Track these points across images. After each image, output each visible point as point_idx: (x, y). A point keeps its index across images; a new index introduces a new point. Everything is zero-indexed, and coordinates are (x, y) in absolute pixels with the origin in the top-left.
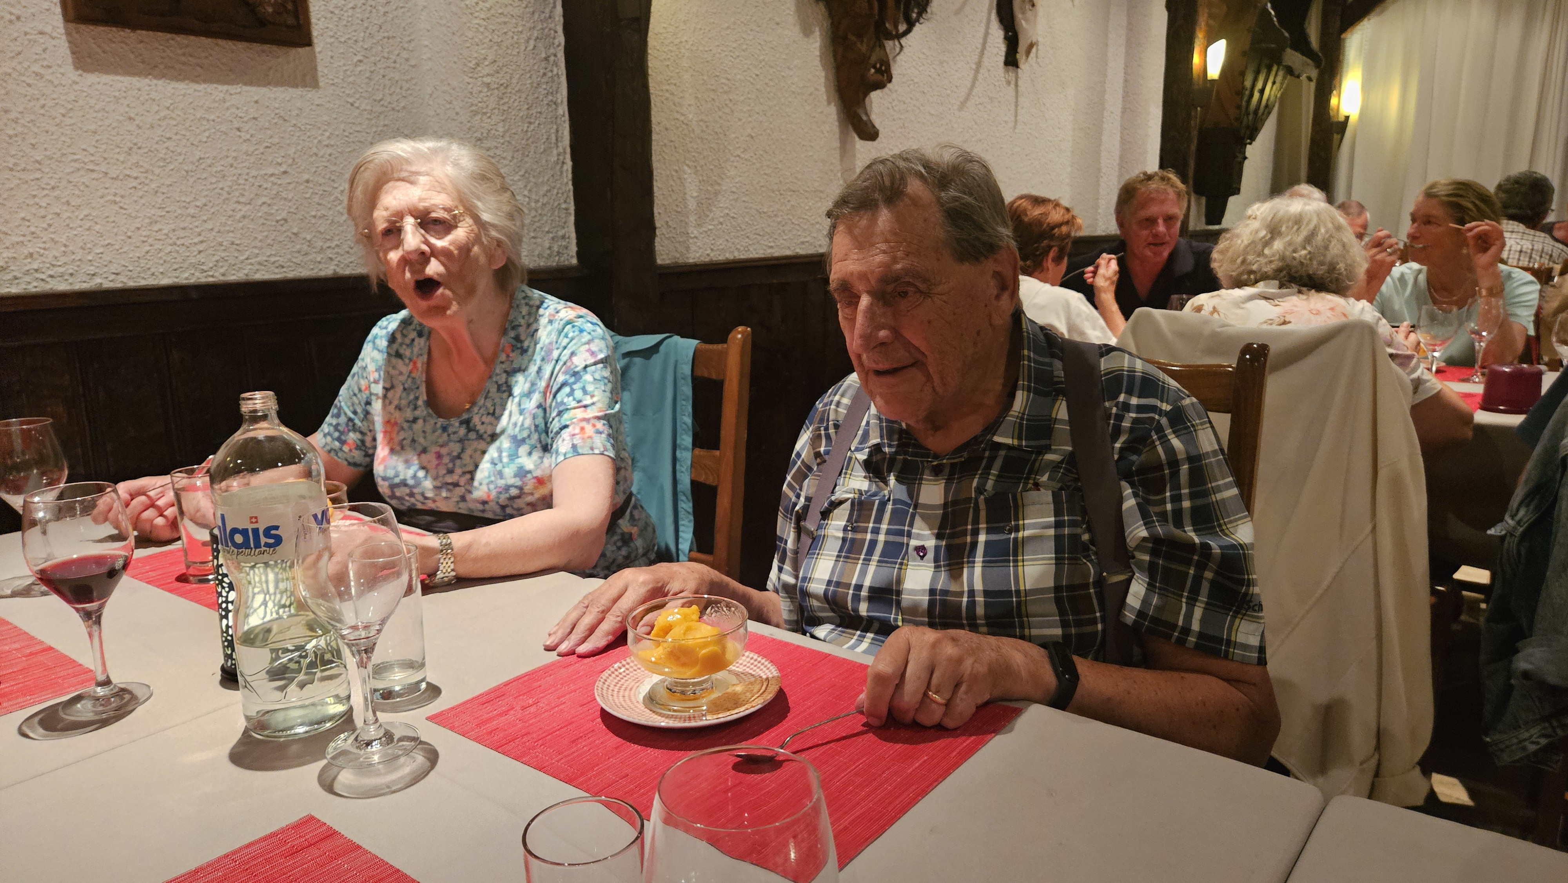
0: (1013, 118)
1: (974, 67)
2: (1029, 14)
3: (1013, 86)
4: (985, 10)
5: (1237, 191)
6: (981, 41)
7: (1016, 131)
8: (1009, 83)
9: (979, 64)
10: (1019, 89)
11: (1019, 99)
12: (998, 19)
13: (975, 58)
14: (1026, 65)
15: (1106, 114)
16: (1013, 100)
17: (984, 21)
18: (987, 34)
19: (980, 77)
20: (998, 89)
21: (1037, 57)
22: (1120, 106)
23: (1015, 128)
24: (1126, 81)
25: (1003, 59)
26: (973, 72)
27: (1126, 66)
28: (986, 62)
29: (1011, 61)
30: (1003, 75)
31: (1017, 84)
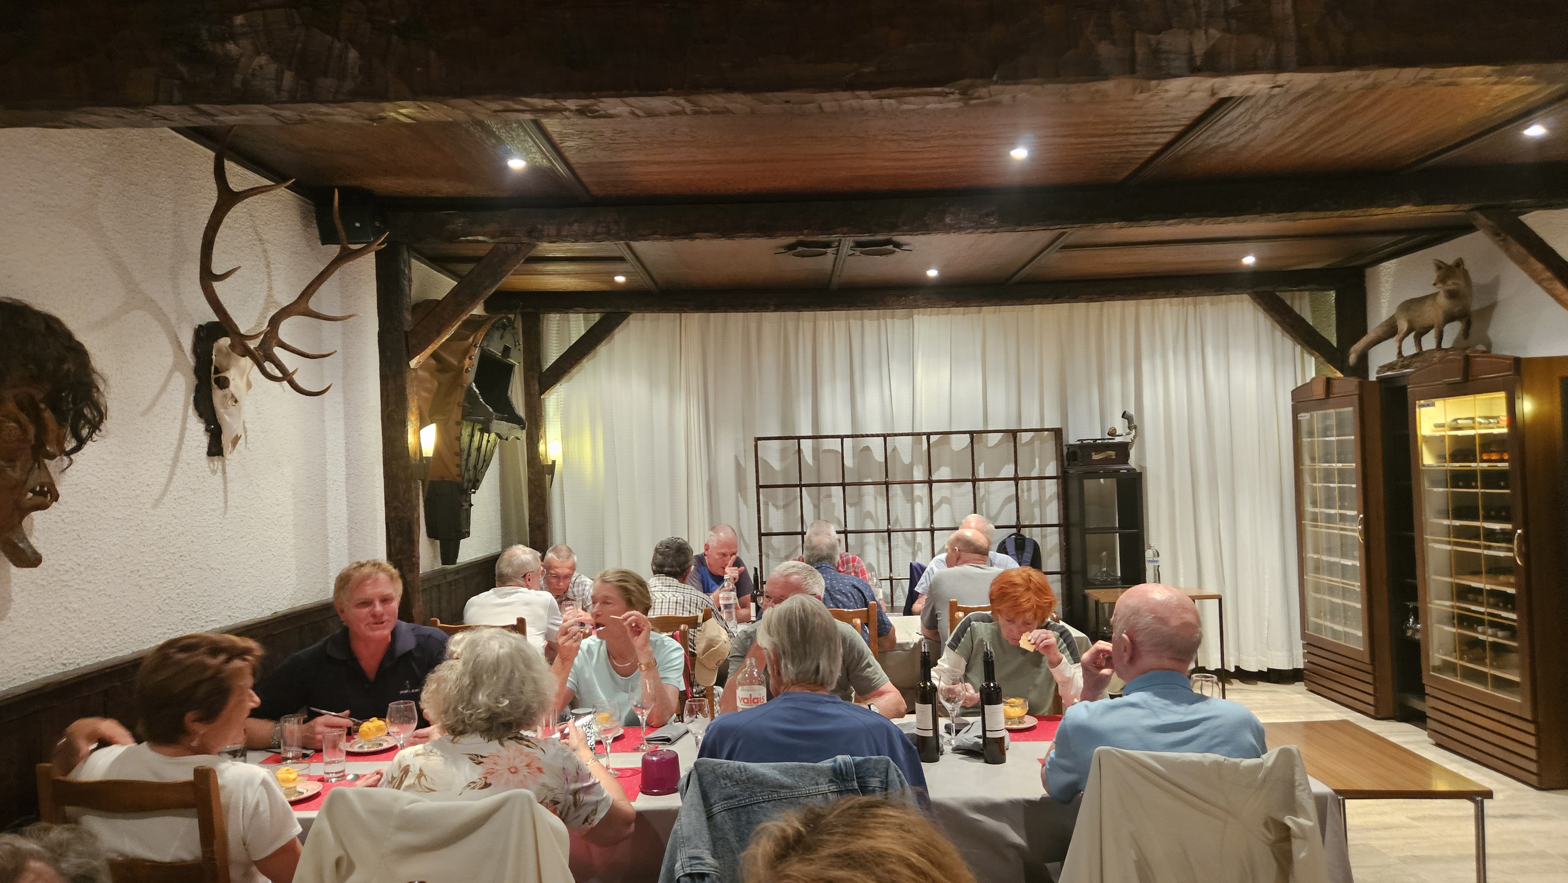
0: (222, 505)
1: (170, 462)
2: (232, 409)
3: (219, 474)
4: (180, 406)
5: (467, 534)
6: (177, 437)
7: (227, 516)
8: (214, 472)
9: (176, 460)
10: (228, 475)
11: (228, 484)
12: (196, 413)
13: (171, 454)
14: (232, 456)
15: (328, 482)
16: (222, 486)
17: (180, 417)
18: (183, 429)
19: (178, 471)
20: (202, 480)
21: (246, 443)
22: (344, 473)
23: (225, 513)
24: (348, 450)
25: (206, 450)
26: (169, 468)
27: (347, 437)
28: (184, 455)
29: (215, 449)
30: (207, 465)
31: (224, 472)
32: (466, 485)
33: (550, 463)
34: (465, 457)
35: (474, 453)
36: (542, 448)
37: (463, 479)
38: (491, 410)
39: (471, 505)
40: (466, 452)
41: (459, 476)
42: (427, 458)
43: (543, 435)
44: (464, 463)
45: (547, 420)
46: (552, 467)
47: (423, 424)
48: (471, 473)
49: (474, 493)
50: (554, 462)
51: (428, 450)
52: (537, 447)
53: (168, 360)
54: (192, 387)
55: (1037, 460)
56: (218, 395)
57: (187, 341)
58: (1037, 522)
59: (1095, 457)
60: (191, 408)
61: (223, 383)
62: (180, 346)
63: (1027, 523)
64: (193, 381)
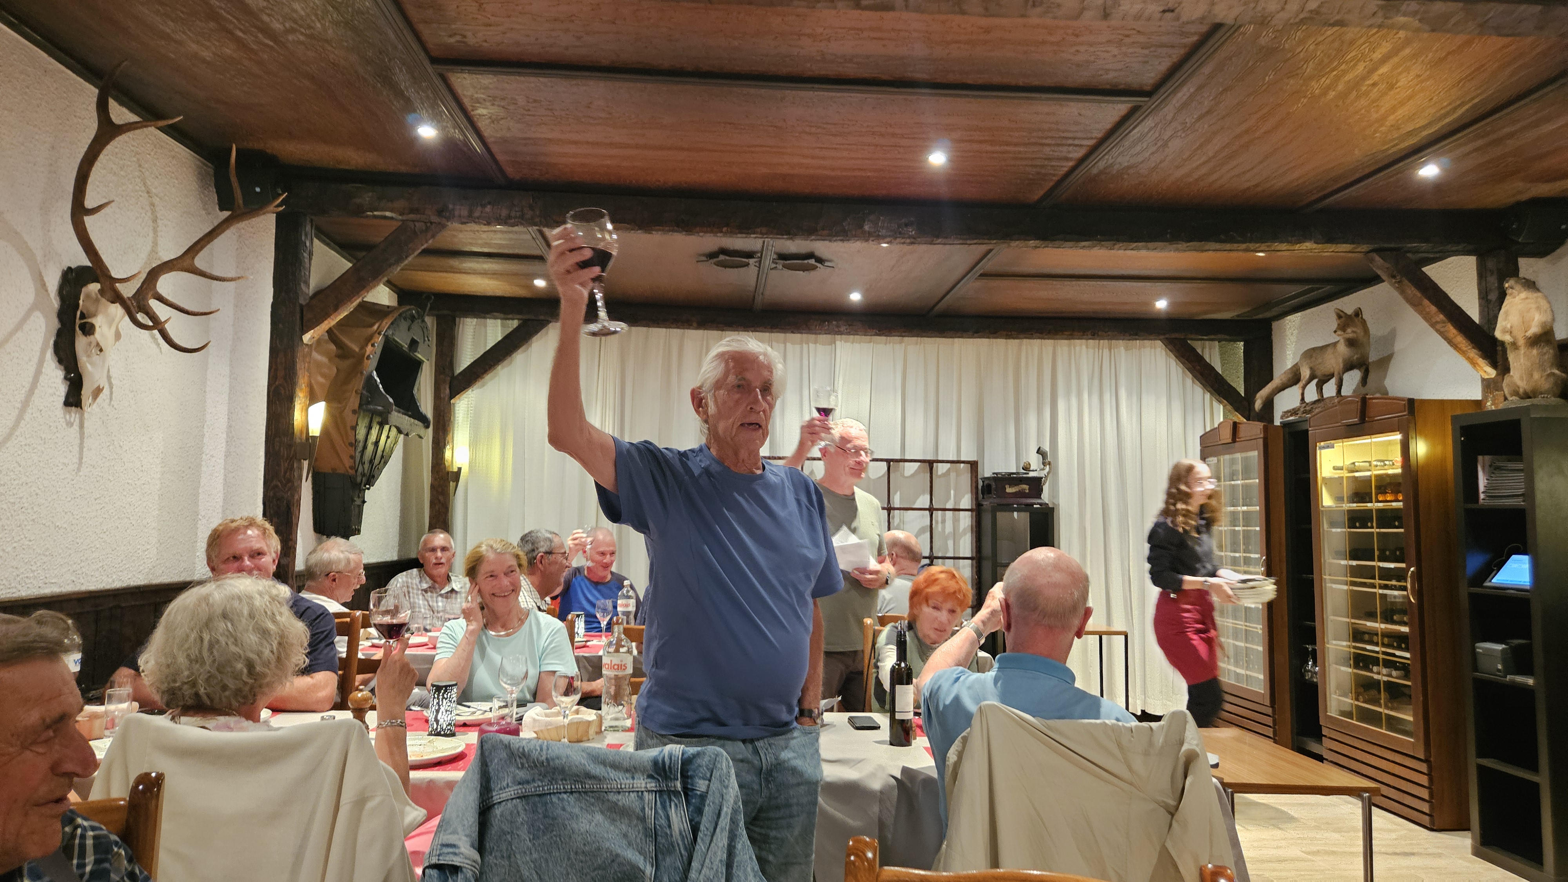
0: (76, 460)
1: (19, 405)
2: (95, 358)
3: (76, 427)
4: (38, 347)
5: (357, 532)
6: (31, 380)
7: (81, 473)
8: (70, 424)
9: (26, 403)
10: (86, 431)
11: (85, 440)
12: (55, 359)
13: (21, 396)
14: (92, 409)
15: (204, 456)
16: (78, 441)
17: (35, 360)
18: (38, 372)
19: (27, 416)
20: (55, 430)
21: (111, 399)
22: (224, 449)
23: (79, 470)
24: (230, 427)
25: (63, 399)
26: (17, 411)
27: (230, 413)
28: (36, 400)
29: (73, 399)
30: (62, 416)
31: (82, 426)
32: (359, 479)
33: (455, 470)
34: (360, 448)
35: (370, 448)
36: (448, 454)
37: (356, 471)
38: (391, 400)
39: (364, 502)
40: (361, 445)
41: (351, 468)
42: (314, 437)
43: (450, 441)
44: (358, 455)
45: (456, 425)
46: (457, 475)
47: (313, 399)
48: (366, 466)
49: (368, 489)
50: (460, 469)
51: (315, 429)
52: (443, 453)
53: (29, 296)
54: (54, 332)
55: (952, 492)
56: (81, 342)
57: (53, 282)
58: (951, 554)
59: (1009, 490)
60: (50, 353)
61: (88, 330)
62: (44, 285)
63: (940, 555)
64: (55, 324)
